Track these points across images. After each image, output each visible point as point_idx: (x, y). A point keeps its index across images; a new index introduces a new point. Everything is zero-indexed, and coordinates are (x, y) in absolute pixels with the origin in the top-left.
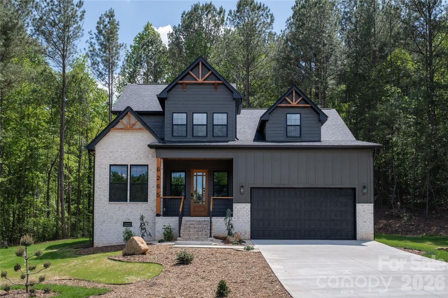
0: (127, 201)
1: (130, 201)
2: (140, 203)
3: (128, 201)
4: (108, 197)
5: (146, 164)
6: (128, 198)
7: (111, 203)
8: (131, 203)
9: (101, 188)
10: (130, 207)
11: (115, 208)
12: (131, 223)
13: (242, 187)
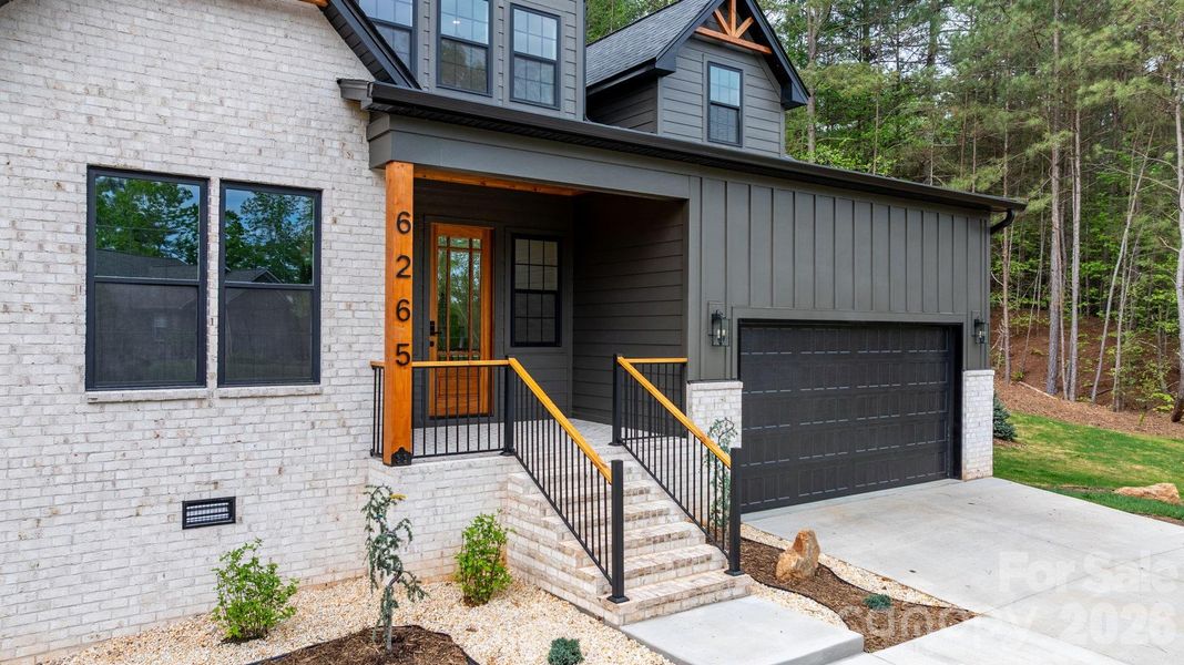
0: (202, 382)
1: (221, 382)
2: (281, 389)
3: (212, 382)
4: (82, 360)
5: (311, 185)
6: (212, 367)
7: (101, 395)
8: (232, 391)
9: (27, 308)
10: (221, 413)
11: (130, 427)
12: (231, 502)
13: (716, 319)
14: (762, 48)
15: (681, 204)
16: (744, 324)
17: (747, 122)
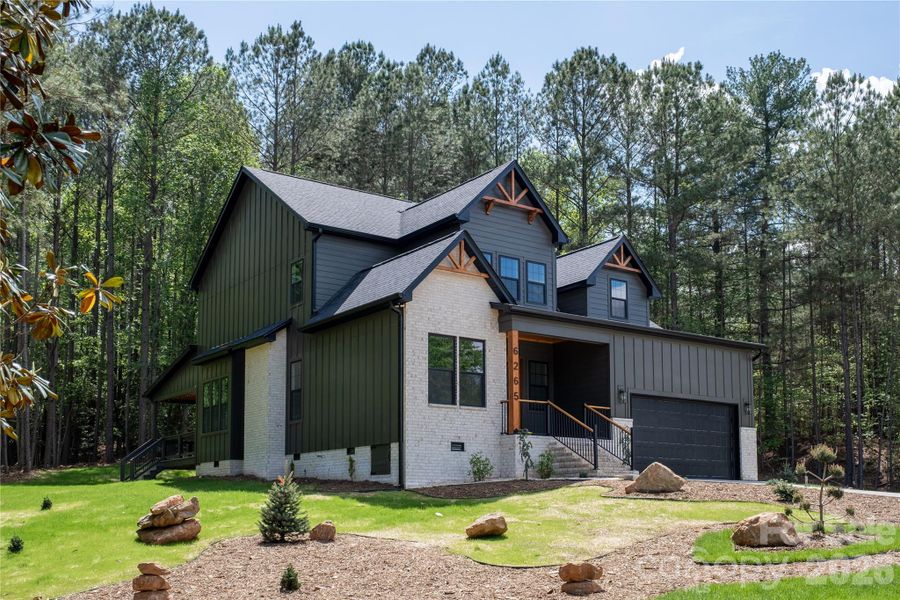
0: (455, 404)
1: (460, 404)
3: (458, 404)
4: (427, 394)
5: (483, 339)
6: (458, 398)
7: (432, 405)
8: (463, 407)
10: (460, 414)
11: (439, 415)
12: (463, 444)
13: (621, 392)
14: (637, 271)
15: (606, 346)
16: (633, 395)
17: (630, 307)
